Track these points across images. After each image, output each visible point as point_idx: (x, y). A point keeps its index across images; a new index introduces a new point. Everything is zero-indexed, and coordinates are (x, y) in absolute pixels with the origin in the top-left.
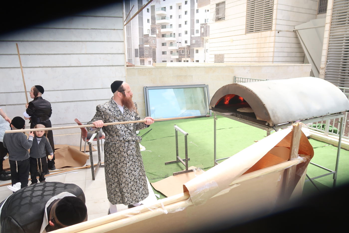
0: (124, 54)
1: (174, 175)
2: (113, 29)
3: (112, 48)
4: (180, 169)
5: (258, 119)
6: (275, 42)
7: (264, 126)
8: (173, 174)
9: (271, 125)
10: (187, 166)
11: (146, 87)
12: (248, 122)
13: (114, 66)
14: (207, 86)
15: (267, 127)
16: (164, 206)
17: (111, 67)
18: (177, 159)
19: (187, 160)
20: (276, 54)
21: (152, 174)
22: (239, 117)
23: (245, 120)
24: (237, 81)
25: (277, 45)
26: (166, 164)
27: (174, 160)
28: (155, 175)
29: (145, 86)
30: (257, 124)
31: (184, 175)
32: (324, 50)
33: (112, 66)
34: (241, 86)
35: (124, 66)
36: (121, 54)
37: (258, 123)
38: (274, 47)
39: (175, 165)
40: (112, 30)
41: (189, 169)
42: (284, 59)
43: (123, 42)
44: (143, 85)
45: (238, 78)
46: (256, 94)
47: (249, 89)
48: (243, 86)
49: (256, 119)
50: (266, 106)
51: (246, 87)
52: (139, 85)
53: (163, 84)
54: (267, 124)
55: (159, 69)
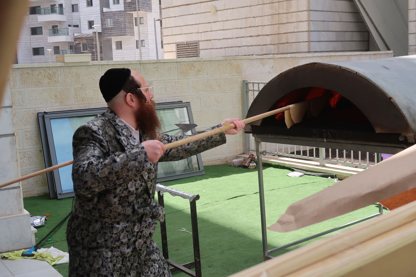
5: (378, 131)
6: (310, 10)
7: (392, 145)
9: (410, 139)
11: (45, 112)
14: (187, 105)
15: (402, 145)
19: (196, 263)
20: (314, 36)
22: (327, 138)
23: (343, 141)
24: (251, 91)
25: (315, 16)
29: (40, 111)
30: (373, 144)
32: (411, 23)
38: (309, 21)
42: (331, 46)
44: (36, 109)
45: (253, 83)
46: (368, 79)
47: (348, 70)
48: (334, 66)
49: (375, 132)
50: (395, 100)
51: (340, 67)
52: (26, 110)
53: (85, 105)
54: (401, 140)
55: (74, 68)
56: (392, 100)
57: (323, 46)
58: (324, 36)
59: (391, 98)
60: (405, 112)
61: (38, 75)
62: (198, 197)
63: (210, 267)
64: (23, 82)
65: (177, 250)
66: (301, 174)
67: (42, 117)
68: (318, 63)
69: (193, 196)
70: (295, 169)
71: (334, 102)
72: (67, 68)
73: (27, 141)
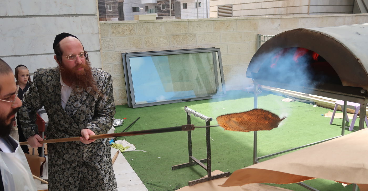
1: (190, 184)
4: (197, 176)
5: (344, 84)
7: (354, 96)
8: (188, 184)
10: (209, 171)
11: (126, 53)
13: (79, 14)
14: (218, 50)
15: (362, 97)
17: (75, 17)
18: (191, 159)
19: (208, 161)
20: (313, 2)
21: (154, 185)
24: (263, 41)
26: (173, 169)
27: (185, 162)
28: (159, 186)
29: (123, 52)
31: (206, 184)
33: (76, 15)
34: (312, 31)
35: (94, 15)
37: (344, 93)
39: (187, 171)
41: (214, 174)
42: (324, 9)
44: (121, 51)
45: (264, 36)
46: (342, 43)
47: (327, 35)
48: (316, 32)
49: (341, 84)
50: (361, 61)
51: (321, 33)
52: (115, 51)
53: (151, 49)
54: (362, 93)
55: (145, 24)
56: (359, 61)
57: (319, 9)
58: (320, 2)
59: (358, 60)
61: (122, 28)
62: (211, 119)
64: (113, 33)
65: (200, 149)
66: (291, 100)
67: (124, 56)
68: (304, 29)
69: (208, 118)
70: (288, 97)
71: (316, 56)
72: (140, 24)
73: (115, 71)
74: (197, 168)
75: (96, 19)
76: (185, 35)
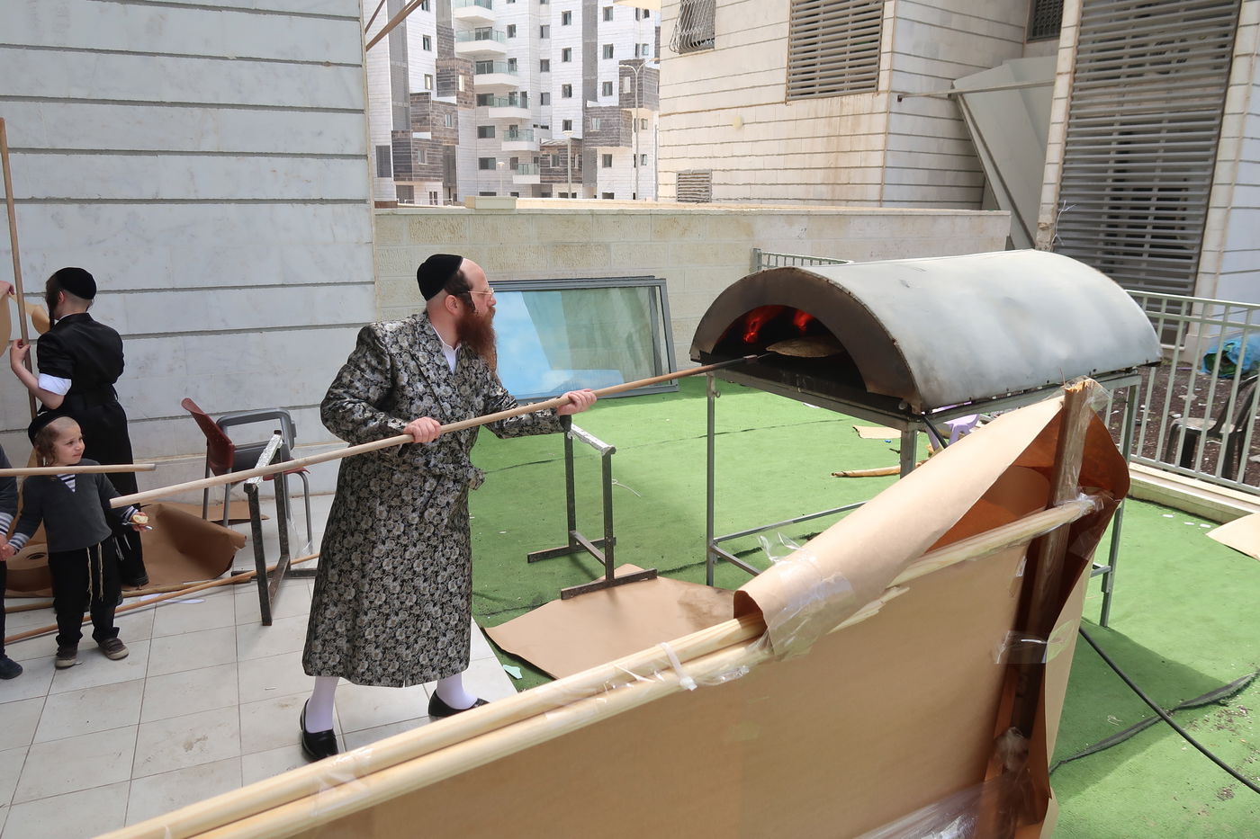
0: (366, 157)
1: (565, 596)
2: (321, 63)
3: (320, 134)
4: (583, 576)
5: (871, 389)
6: (889, 133)
7: (890, 413)
8: (559, 595)
9: (916, 409)
10: (610, 565)
12: (833, 404)
13: (327, 201)
14: (661, 283)
15: (903, 416)
16: (681, 663)
17: (318, 206)
18: (572, 539)
19: (608, 544)
20: (892, 176)
21: (483, 596)
22: (801, 387)
23: (824, 396)
24: (765, 262)
26: (532, 559)
27: (561, 544)
28: (494, 599)
30: (865, 407)
31: (602, 596)
32: (1050, 166)
33: (322, 201)
34: (811, 275)
35: (364, 201)
36: (356, 157)
37: (872, 406)
38: (885, 150)
39: (561, 566)
40: (320, 66)
41: (619, 573)
42: (918, 194)
43: (361, 111)
45: (769, 255)
46: (865, 304)
47: (838, 287)
48: (818, 277)
49: (866, 390)
50: (900, 344)
53: (503, 275)
54: (902, 409)
55: (488, 216)
56: (894, 343)
57: (905, 193)
58: (909, 177)
59: (894, 341)
60: (913, 366)
62: (613, 450)
63: (637, 547)
64: (413, 236)
69: (607, 448)
72: (479, 217)
74: (584, 558)
75: (367, 210)
76: (585, 245)
